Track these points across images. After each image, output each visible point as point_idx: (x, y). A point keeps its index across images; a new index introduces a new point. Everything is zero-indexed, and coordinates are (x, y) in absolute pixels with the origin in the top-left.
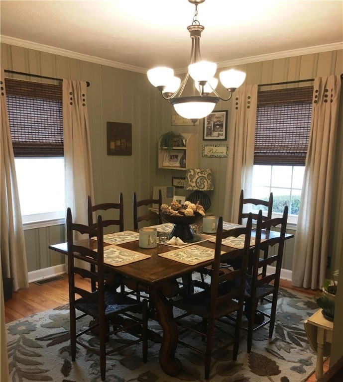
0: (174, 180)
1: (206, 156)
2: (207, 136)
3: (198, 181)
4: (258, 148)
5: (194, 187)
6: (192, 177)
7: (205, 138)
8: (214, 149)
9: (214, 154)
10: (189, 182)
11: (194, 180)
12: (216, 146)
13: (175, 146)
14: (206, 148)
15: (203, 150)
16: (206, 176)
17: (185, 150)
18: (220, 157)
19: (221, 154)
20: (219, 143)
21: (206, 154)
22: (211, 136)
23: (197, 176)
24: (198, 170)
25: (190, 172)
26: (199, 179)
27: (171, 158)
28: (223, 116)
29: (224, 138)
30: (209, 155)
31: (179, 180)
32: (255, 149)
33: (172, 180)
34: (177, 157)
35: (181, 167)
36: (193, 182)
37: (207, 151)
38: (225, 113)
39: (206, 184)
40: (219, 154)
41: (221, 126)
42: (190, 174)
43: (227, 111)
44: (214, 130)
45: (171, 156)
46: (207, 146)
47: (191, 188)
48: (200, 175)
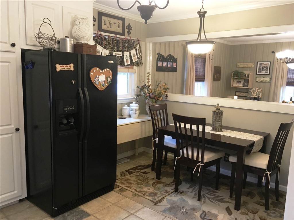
0: (236, 93)
1: (257, 82)
2: (258, 73)
3: (257, 93)
4: (289, 79)
5: (255, 96)
6: (254, 92)
7: (257, 73)
8: (262, 79)
9: (262, 81)
10: (252, 94)
11: (255, 93)
12: (263, 77)
13: (242, 77)
14: (257, 78)
15: (256, 79)
16: (261, 91)
17: (249, 79)
18: (266, 82)
19: (266, 81)
20: (265, 76)
21: (257, 81)
22: (261, 73)
23: (257, 91)
24: (257, 88)
25: (253, 89)
26: (258, 92)
27: (237, 83)
28: (268, 64)
29: (268, 74)
30: (259, 81)
31: (240, 93)
32: (287, 79)
33: (235, 93)
34: (240, 82)
35: (244, 87)
36: (255, 94)
37: (258, 79)
38: (269, 63)
39: (261, 94)
40: (265, 81)
41: (267, 68)
42: (253, 90)
43: (270, 62)
44: (263, 70)
45: (237, 82)
46: (258, 77)
47: (254, 96)
48: (258, 90)
